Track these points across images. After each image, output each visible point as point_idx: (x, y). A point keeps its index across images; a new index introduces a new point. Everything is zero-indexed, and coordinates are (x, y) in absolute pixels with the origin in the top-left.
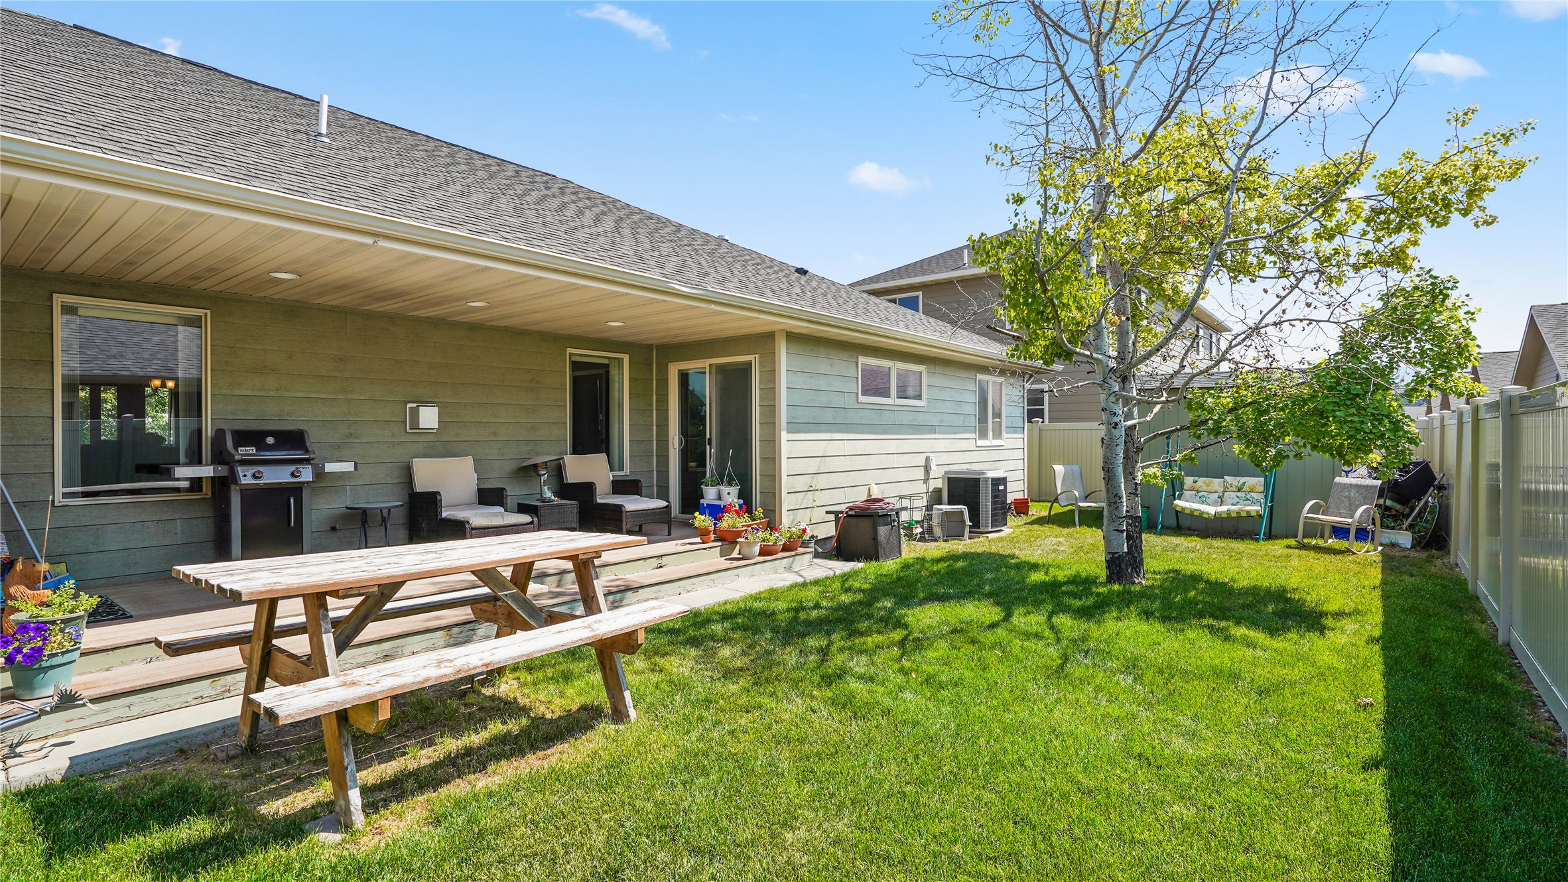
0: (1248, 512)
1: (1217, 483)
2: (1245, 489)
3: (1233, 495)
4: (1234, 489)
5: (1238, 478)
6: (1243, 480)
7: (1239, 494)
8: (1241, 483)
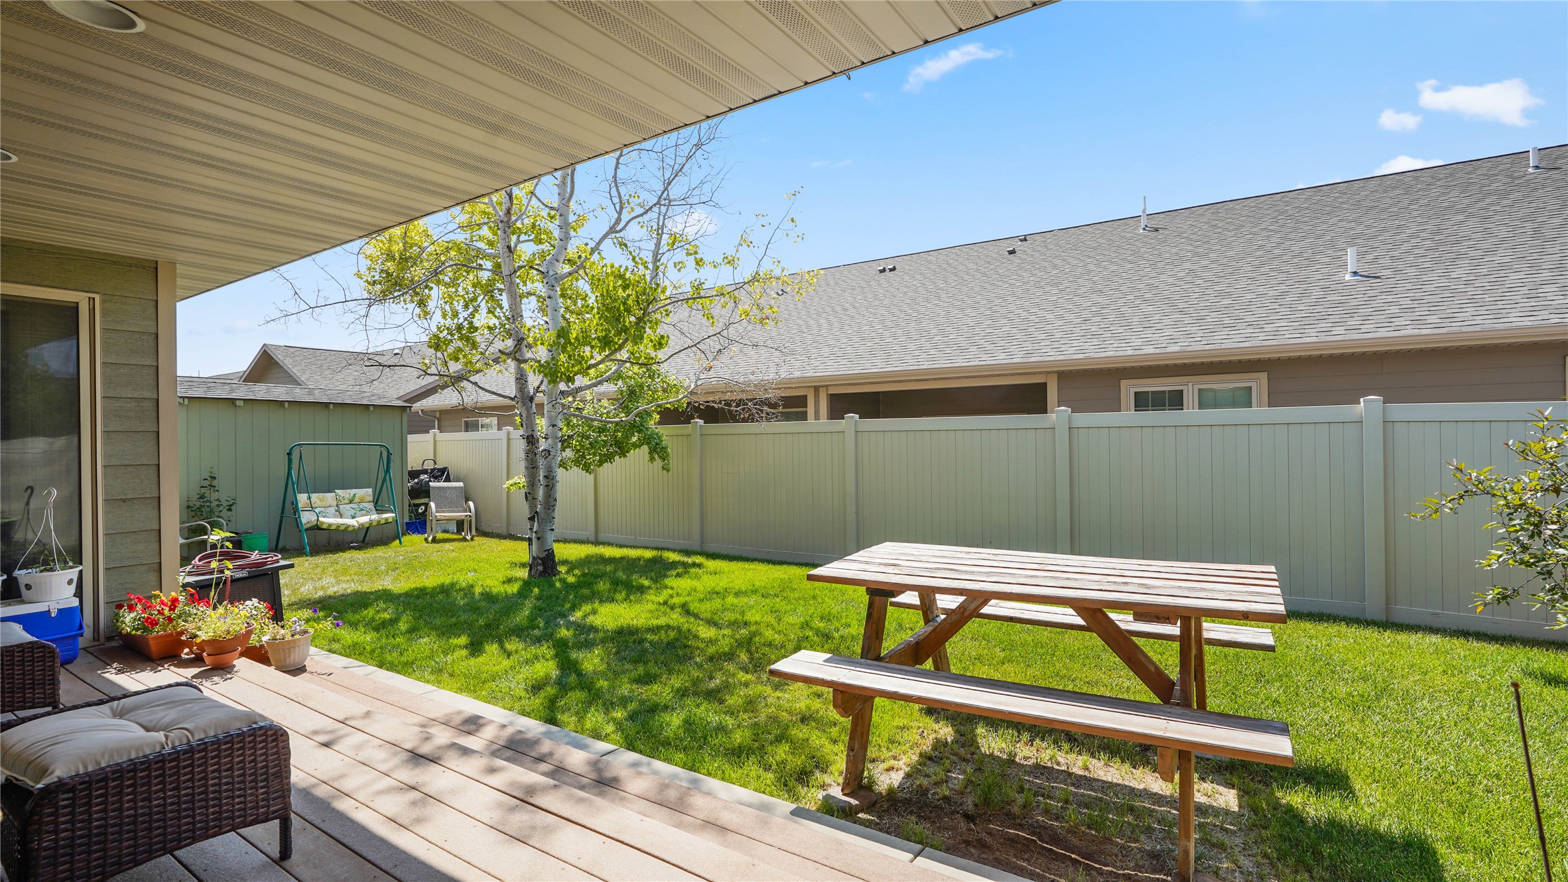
0: (386, 519)
1: (330, 497)
2: (356, 500)
3: (348, 506)
4: (347, 501)
5: (349, 491)
6: (354, 491)
7: (352, 505)
8: (352, 495)
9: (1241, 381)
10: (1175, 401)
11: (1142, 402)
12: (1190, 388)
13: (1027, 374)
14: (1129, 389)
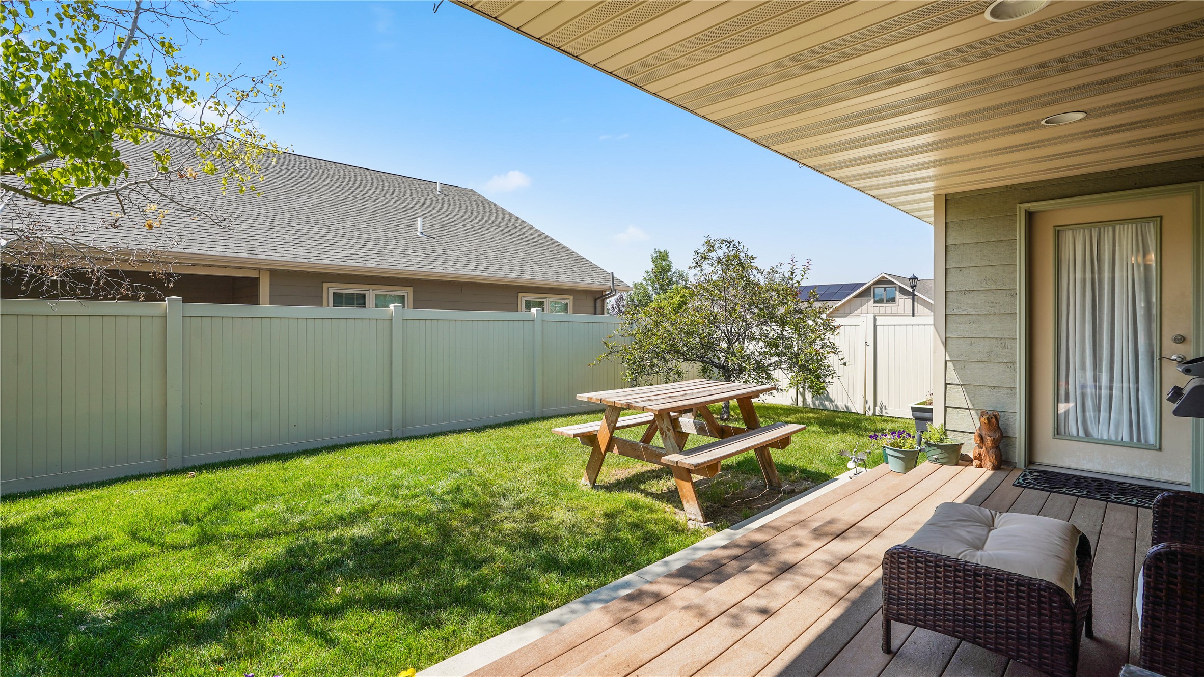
9: (397, 291)
10: (360, 301)
11: (339, 300)
12: (371, 293)
13: (241, 268)
14: (330, 290)
